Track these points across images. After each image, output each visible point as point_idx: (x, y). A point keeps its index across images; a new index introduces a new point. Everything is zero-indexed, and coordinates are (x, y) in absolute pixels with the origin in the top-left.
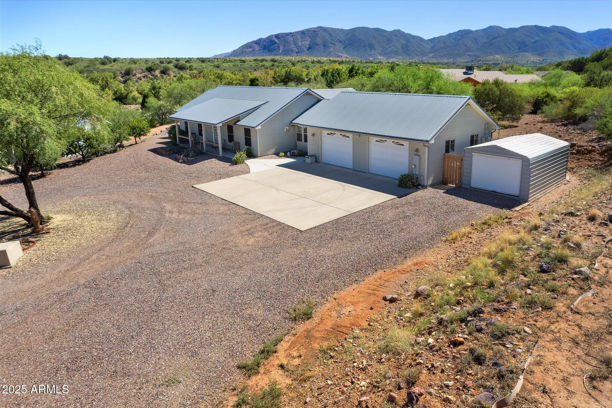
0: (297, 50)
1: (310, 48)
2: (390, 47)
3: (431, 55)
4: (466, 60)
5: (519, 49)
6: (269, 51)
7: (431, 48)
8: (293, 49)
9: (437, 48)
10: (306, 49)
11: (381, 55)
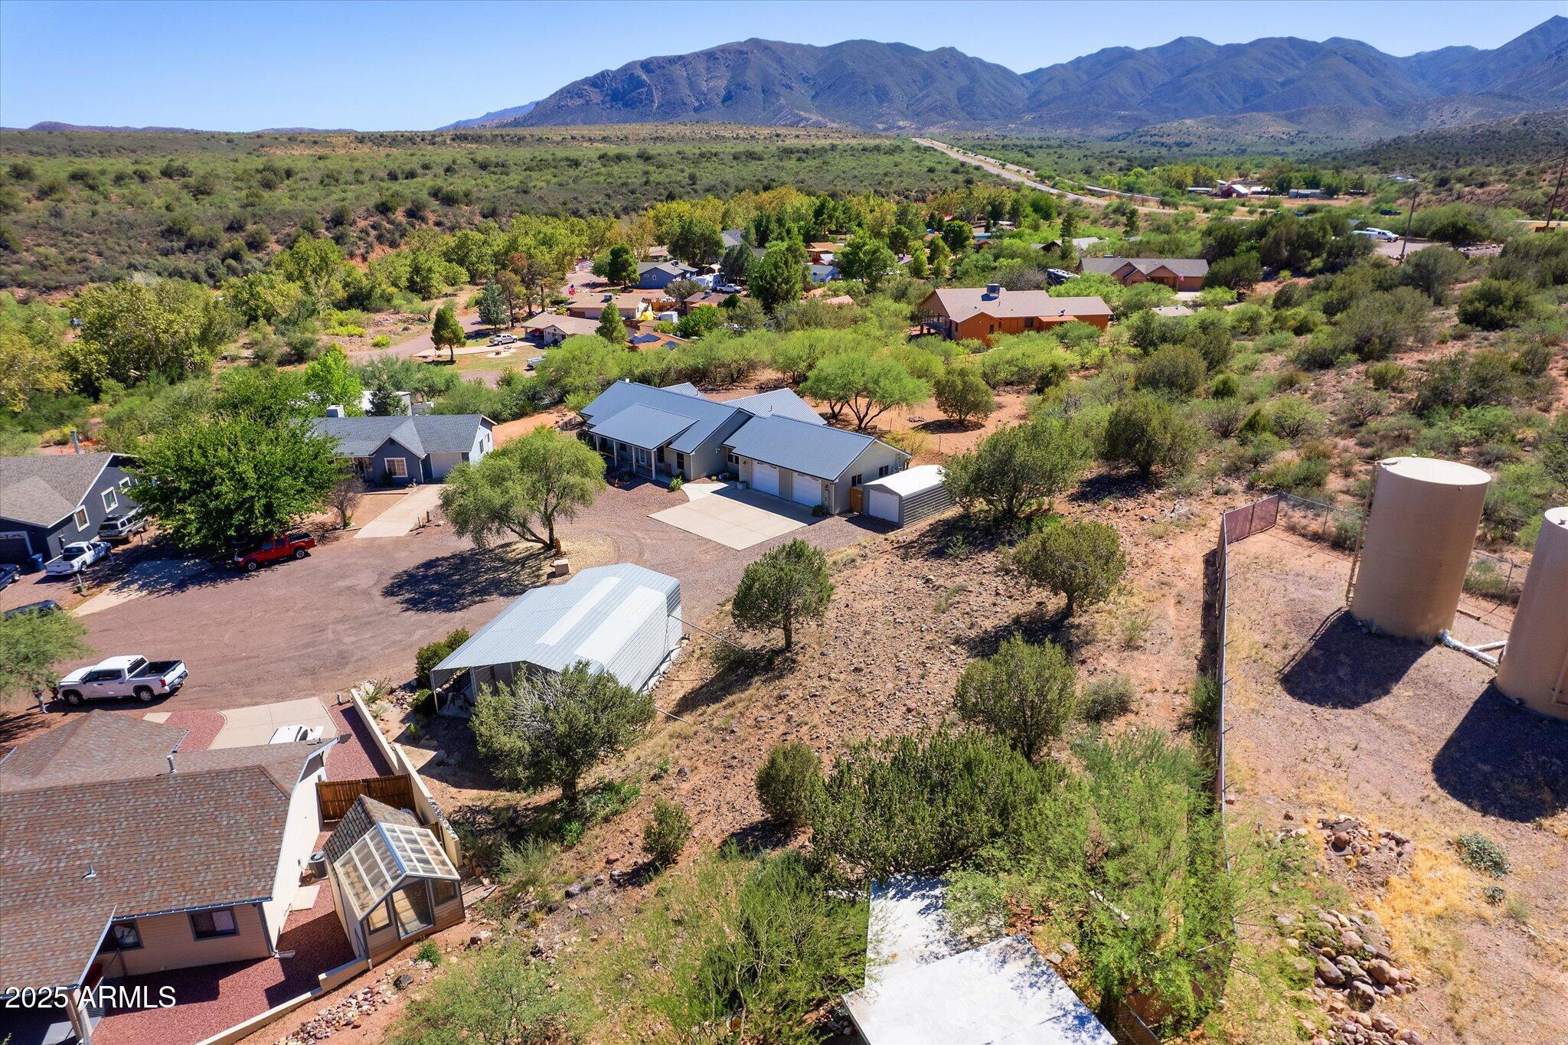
0: (697, 104)
1: (728, 98)
2: (927, 96)
3: (1028, 117)
4: (1113, 132)
5: (1245, 100)
6: (626, 105)
7: (1029, 98)
8: (687, 100)
9: (1044, 98)
10: (718, 101)
11: (906, 117)
